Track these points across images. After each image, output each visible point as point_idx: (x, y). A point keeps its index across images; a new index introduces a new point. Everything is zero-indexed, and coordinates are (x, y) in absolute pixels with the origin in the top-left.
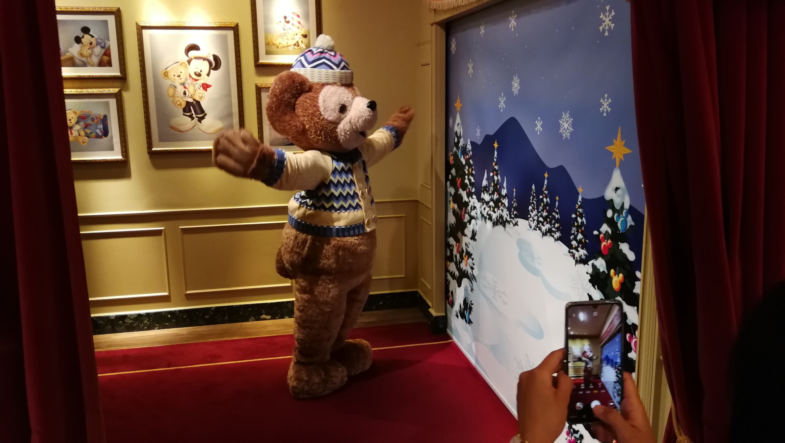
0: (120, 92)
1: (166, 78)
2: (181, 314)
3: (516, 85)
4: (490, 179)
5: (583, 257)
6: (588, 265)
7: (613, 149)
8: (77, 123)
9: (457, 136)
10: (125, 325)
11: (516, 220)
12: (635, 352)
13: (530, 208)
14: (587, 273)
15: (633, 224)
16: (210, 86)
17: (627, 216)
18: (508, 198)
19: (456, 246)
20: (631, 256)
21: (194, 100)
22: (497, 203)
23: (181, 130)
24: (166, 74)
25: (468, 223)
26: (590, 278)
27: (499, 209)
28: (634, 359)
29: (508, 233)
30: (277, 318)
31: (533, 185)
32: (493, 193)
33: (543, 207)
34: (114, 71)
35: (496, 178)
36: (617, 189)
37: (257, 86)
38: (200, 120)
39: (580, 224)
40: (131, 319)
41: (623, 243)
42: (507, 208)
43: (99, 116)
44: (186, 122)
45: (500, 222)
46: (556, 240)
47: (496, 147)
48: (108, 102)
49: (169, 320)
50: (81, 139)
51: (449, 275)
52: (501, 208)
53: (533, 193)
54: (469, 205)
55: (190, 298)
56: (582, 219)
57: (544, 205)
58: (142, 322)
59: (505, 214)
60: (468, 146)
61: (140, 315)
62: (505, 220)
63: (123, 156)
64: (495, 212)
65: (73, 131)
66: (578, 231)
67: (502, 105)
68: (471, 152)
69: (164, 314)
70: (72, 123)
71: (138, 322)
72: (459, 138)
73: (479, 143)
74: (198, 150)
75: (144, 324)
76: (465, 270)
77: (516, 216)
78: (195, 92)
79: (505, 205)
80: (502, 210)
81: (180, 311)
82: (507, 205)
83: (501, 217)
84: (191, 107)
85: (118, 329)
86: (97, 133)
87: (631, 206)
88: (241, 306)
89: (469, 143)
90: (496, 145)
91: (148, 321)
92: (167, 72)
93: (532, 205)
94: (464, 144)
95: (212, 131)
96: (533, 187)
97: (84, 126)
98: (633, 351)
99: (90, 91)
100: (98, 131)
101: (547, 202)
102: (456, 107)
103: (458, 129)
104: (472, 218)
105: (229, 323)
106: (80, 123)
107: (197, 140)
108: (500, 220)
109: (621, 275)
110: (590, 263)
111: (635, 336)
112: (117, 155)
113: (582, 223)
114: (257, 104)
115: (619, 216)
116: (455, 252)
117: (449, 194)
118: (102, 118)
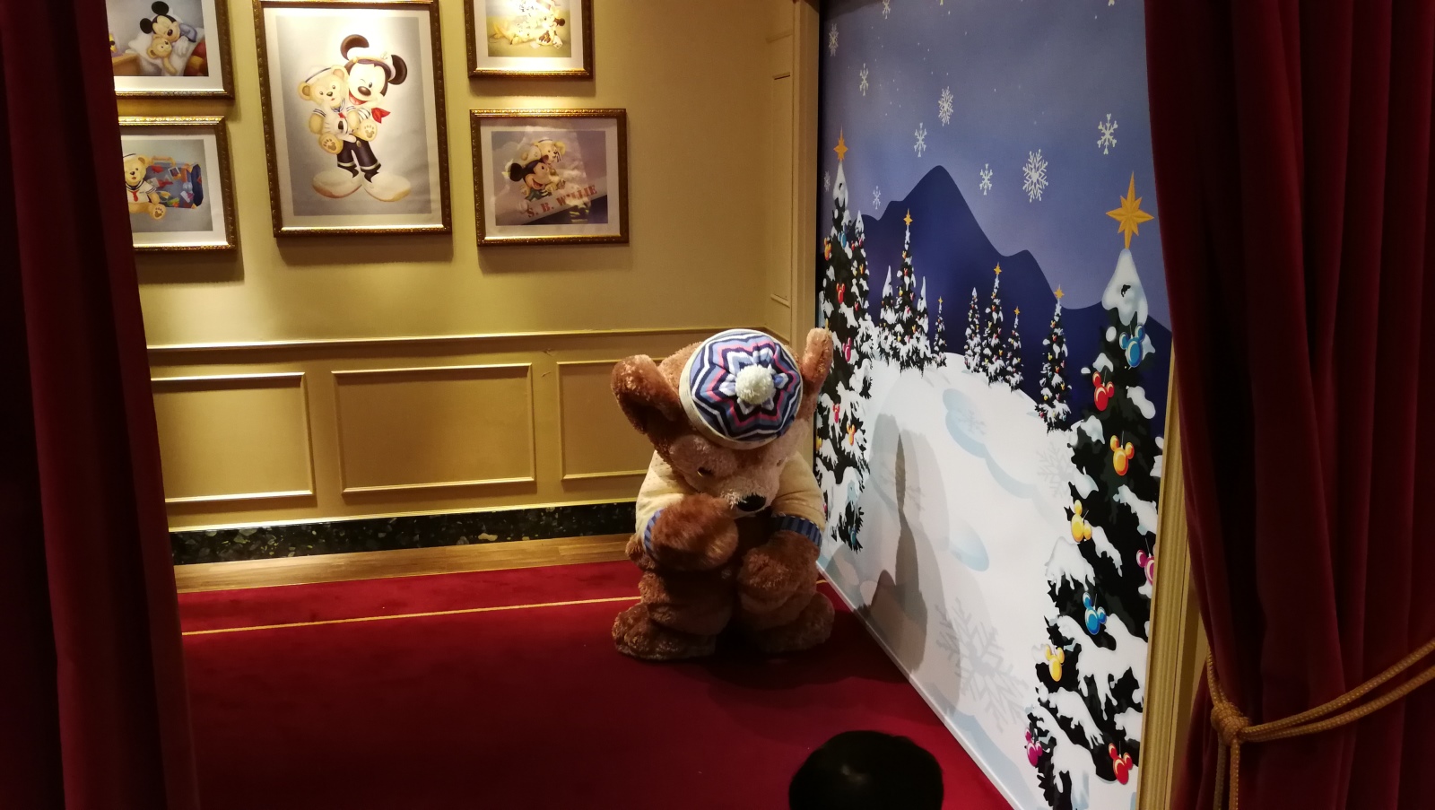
0: (223, 122)
1: (307, 97)
2: (334, 530)
3: (946, 107)
4: (896, 283)
5: (1062, 417)
6: (1071, 430)
7: (1120, 215)
8: (146, 179)
9: (838, 207)
10: (235, 547)
11: (943, 355)
12: (1151, 583)
13: (968, 331)
14: (1069, 446)
15: (1153, 350)
16: (388, 113)
17: (1142, 337)
18: (928, 315)
19: (834, 409)
20: (1148, 410)
21: (358, 139)
22: (909, 327)
23: (337, 195)
24: (306, 89)
25: (856, 367)
26: (1072, 453)
27: (912, 337)
28: (1149, 596)
29: (929, 382)
30: (509, 538)
31: (975, 290)
32: (902, 309)
33: (991, 329)
34: (211, 84)
35: (907, 280)
36: (1125, 288)
37: (472, 114)
38: (369, 175)
39: (1057, 357)
40: (245, 537)
41: (1134, 387)
42: (926, 335)
43: (185, 167)
44: (342, 179)
45: (916, 361)
46: (1013, 388)
47: (908, 224)
48: (202, 142)
49: (313, 540)
50: (153, 209)
51: (819, 462)
52: (917, 334)
53: (974, 304)
54: (858, 333)
55: (352, 500)
56: (1061, 347)
57: (993, 325)
58: (265, 543)
59: (923, 345)
60: (858, 225)
61: (261, 530)
62: (922, 356)
63: (228, 240)
64: (904, 343)
65: (138, 194)
66: (1053, 370)
67: (920, 144)
68: (863, 236)
69: (304, 529)
70: (138, 179)
71: (260, 542)
72: (842, 210)
73: (878, 217)
74: (364, 231)
75: (269, 547)
76: (849, 453)
77: (943, 349)
78: (361, 125)
79: (923, 329)
80: (918, 339)
81: (334, 524)
82: (926, 328)
83: (916, 351)
84: (352, 152)
85: (221, 555)
86: (182, 199)
87: (1149, 319)
88: (443, 516)
89: (859, 218)
90: (908, 220)
91: (276, 541)
92: (308, 87)
93: (972, 326)
94: (850, 222)
95: (389, 196)
96: (974, 293)
97: (158, 185)
98: (1147, 582)
99: (169, 120)
100: (184, 194)
101: (999, 319)
102: (836, 154)
103: (840, 194)
104: (863, 356)
105: (423, 547)
106: (152, 180)
107: (364, 212)
108: (914, 357)
109: (1129, 446)
110: (1074, 427)
111: (1152, 555)
112: (217, 238)
113: (1062, 354)
114: (473, 147)
115: (1128, 338)
116: (831, 421)
117: (823, 315)
118: (191, 170)
